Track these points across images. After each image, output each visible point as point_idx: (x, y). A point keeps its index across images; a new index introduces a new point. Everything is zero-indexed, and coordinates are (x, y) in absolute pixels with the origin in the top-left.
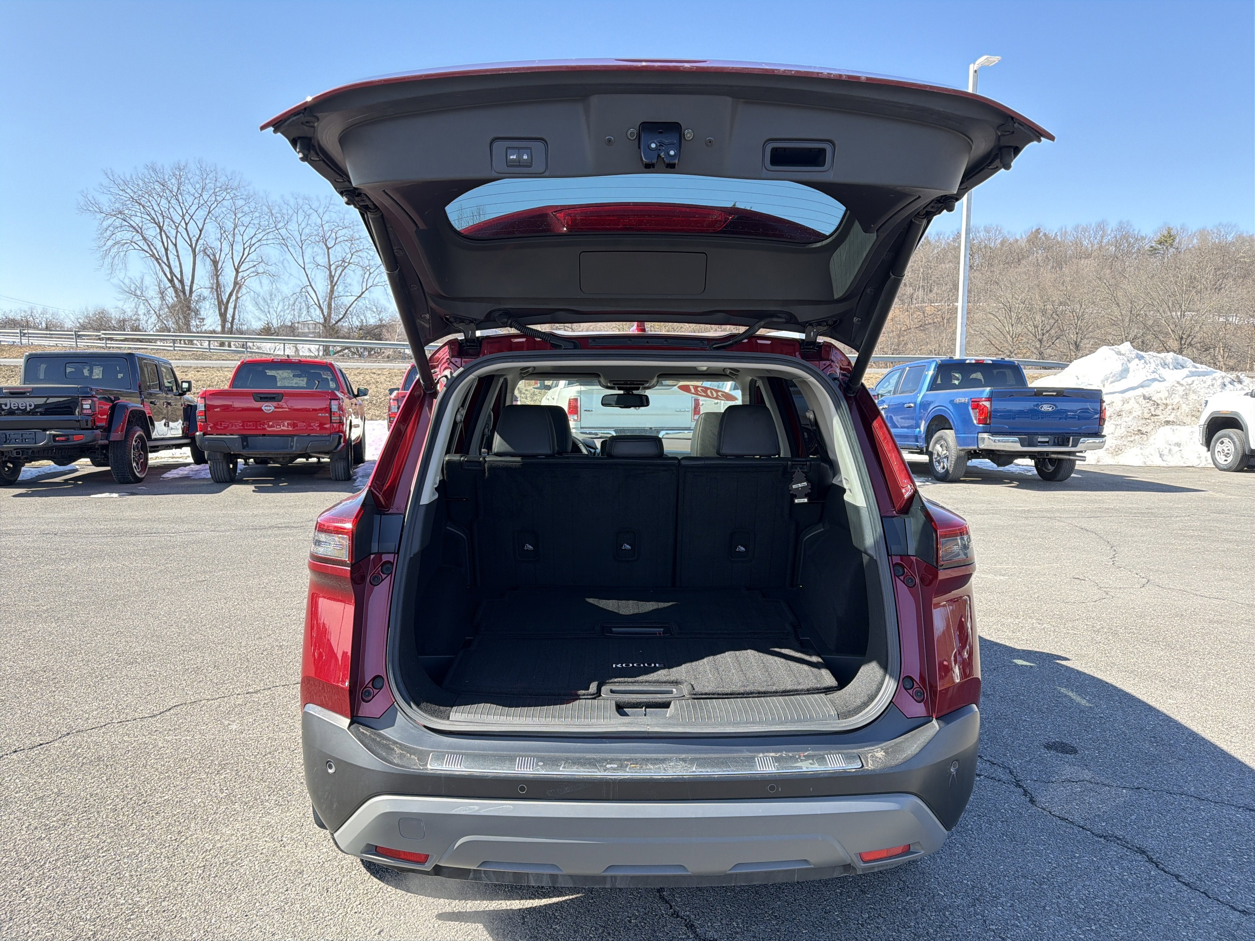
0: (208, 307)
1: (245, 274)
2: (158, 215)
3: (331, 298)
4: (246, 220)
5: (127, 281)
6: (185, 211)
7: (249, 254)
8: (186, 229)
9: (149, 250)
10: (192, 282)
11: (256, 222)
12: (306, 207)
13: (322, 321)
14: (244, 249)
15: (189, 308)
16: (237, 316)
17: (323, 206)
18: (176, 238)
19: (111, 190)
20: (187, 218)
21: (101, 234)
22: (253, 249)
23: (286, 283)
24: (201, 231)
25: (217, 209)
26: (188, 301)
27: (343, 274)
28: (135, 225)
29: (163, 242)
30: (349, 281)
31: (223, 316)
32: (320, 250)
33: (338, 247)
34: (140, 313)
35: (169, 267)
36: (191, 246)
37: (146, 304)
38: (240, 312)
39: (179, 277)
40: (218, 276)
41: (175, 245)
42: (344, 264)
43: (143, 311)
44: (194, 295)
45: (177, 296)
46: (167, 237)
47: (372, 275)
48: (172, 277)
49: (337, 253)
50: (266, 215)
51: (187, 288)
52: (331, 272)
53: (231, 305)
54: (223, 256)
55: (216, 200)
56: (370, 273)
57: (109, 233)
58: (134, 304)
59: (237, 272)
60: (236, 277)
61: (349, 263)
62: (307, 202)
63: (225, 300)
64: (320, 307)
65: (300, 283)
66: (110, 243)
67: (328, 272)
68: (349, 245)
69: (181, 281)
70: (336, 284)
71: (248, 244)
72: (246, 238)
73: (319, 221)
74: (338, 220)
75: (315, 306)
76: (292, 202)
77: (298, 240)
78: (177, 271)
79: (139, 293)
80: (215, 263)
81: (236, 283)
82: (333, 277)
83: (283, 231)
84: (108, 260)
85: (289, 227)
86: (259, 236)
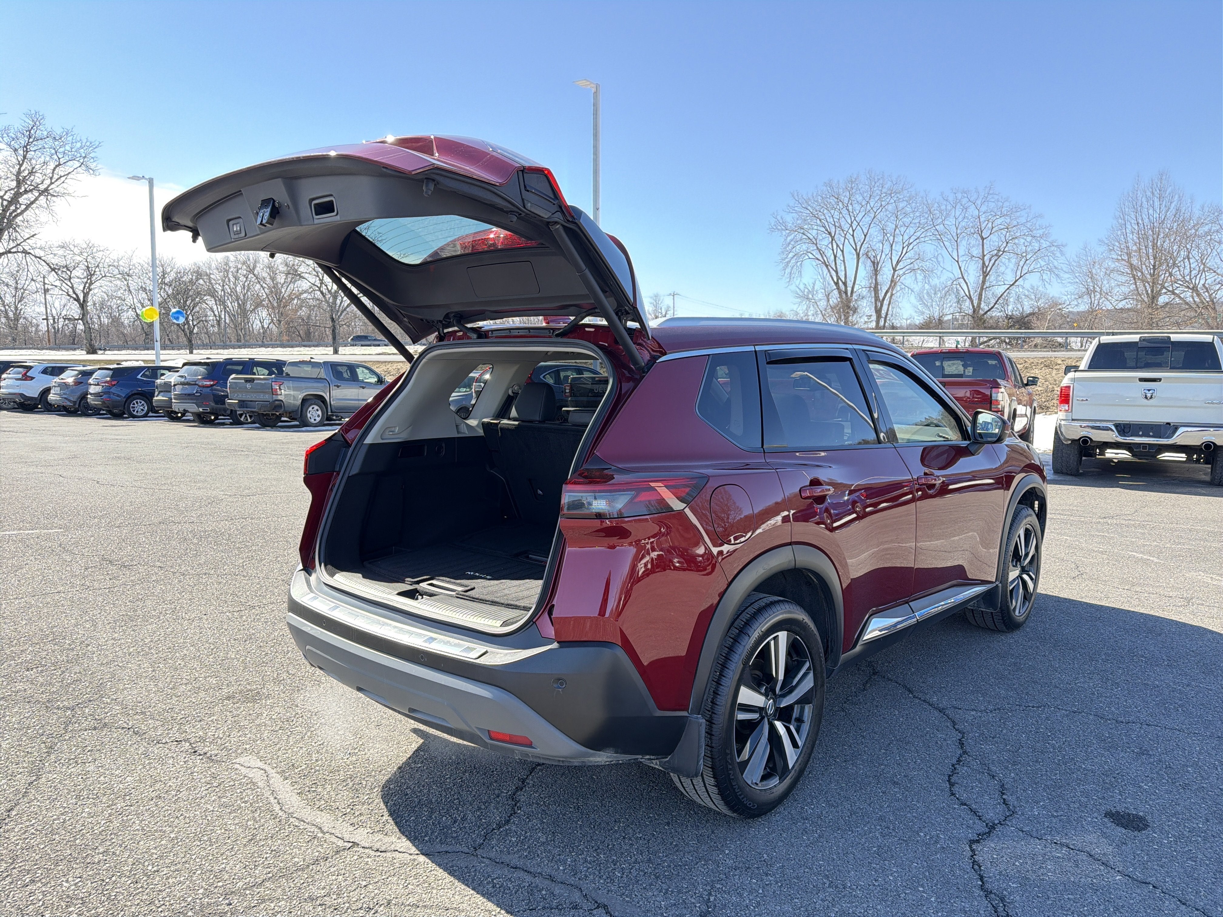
0: (865, 304)
1: (901, 272)
2: (831, 225)
3: (982, 289)
4: (907, 220)
5: (802, 287)
6: (853, 218)
7: (906, 252)
8: (853, 236)
9: (821, 259)
10: (854, 283)
11: (917, 221)
12: (964, 201)
13: (971, 312)
14: (903, 248)
15: (849, 307)
16: (890, 313)
17: (981, 197)
18: (843, 245)
19: (796, 208)
20: (855, 224)
21: (785, 248)
22: (911, 247)
23: (939, 278)
24: (865, 236)
25: (882, 214)
26: (849, 301)
27: (997, 262)
28: (811, 237)
29: (833, 250)
30: (1002, 269)
31: (878, 311)
32: (975, 240)
33: (994, 237)
34: (809, 314)
35: (837, 272)
36: (856, 250)
37: (815, 306)
38: (893, 308)
39: (843, 279)
40: (876, 275)
41: (842, 251)
42: (998, 254)
43: (812, 312)
44: (854, 295)
45: (841, 297)
46: (838, 246)
47: (1028, 262)
48: (838, 280)
49: (993, 242)
50: (926, 213)
51: (849, 289)
52: (984, 263)
53: (886, 302)
54: (883, 256)
55: (881, 205)
56: (1027, 260)
57: (791, 246)
58: (805, 306)
59: (895, 270)
60: (893, 276)
61: (1004, 252)
62: (966, 195)
63: (881, 298)
64: (970, 298)
65: (951, 276)
66: (791, 255)
67: (981, 262)
68: (1004, 233)
69: (845, 284)
70: (988, 274)
71: (907, 243)
72: (906, 237)
73: (976, 213)
74: (995, 210)
75: (966, 297)
76: (951, 198)
77: (954, 234)
78: (842, 275)
79: (810, 296)
80: (875, 264)
81: (892, 281)
82: (987, 267)
83: (940, 228)
84: (788, 270)
85: (946, 222)
86: (918, 234)
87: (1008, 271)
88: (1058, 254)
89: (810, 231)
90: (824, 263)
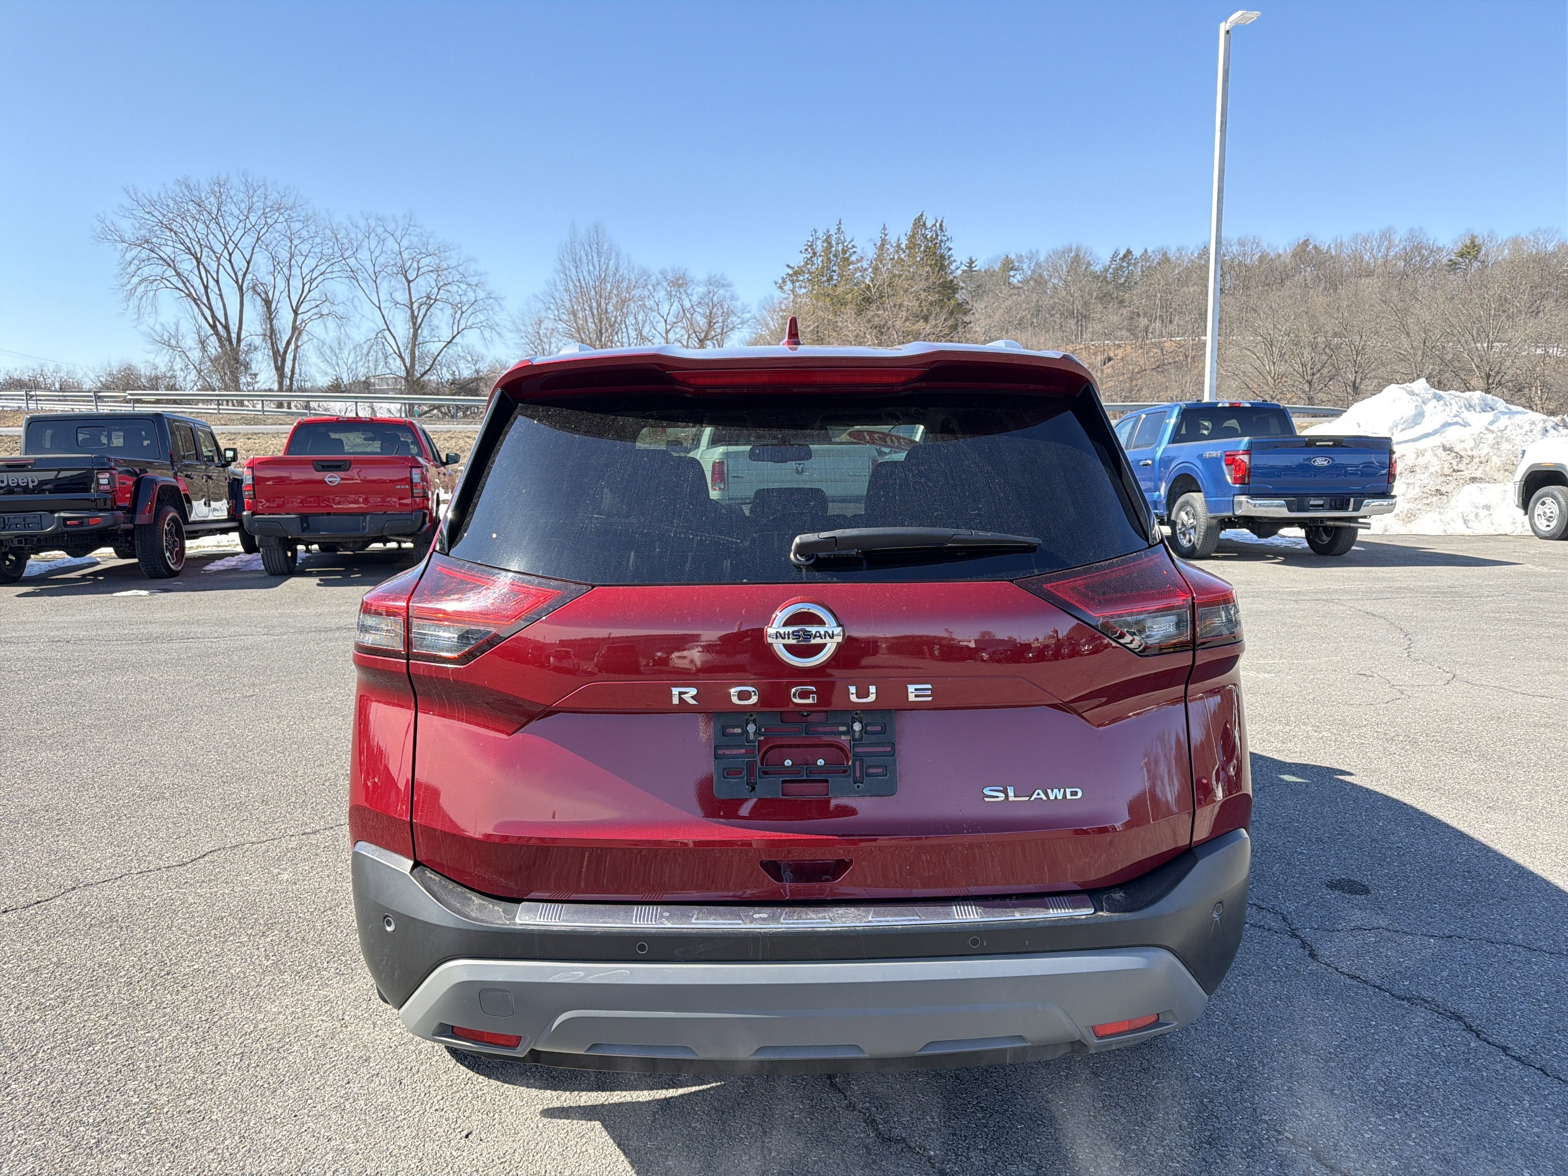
0: (260, 358)
1: (306, 317)
2: (194, 243)
3: (414, 345)
4: (305, 248)
5: (158, 328)
6: (227, 238)
7: (309, 291)
8: (230, 261)
9: (184, 289)
10: (240, 328)
11: (317, 250)
12: (380, 230)
13: (403, 374)
14: (304, 285)
15: (237, 361)
16: (297, 371)
17: (400, 228)
18: (218, 272)
19: (134, 212)
20: (231, 246)
21: (124, 269)
22: (314, 284)
23: (358, 327)
24: (248, 263)
25: (268, 234)
26: (235, 351)
27: (429, 313)
28: (165, 257)
29: (201, 278)
31: (280, 370)
32: (399, 283)
33: (420, 280)
34: (176, 368)
35: (211, 309)
36: (237, 282)
37: (183, 357)
38: (300, 365)
39: (223, 321)
40: (271, 320)
41: (217, 282)
42: (429, 302)
43: (180, 366)
44: (243, 344)
45: (222, 346)
46: (207, 271)
47: (464, 315)
48: (214, 322)
50: (330, 240)
51: (234, 336)
52: (413, 312)
53: (289, 357)
55: (266, 223)
56: (462, 313)
57: (133, 267)
58: (168, 358)
59: (296, 313)
60: (295, 321)
61: (436, 300)
62: (381, 223)
63: (281, 350)
64: (401, 356)
65: (375, 326)
66: (135, 280)
67: (409, 312)
68: (435, 276)
69: (226, 327)
70: (420, 326)
71: (308, 278)
72: (305, 271)
73: (396, 247)
74: (420, 246)
75: (395, 355)
76: (362, 224)
77: (371, 271)
78: (220, 315)
79: (173, 342)
80: (268, 303)
81: (294, 328)
82: (416, 318)
83: (352, 261)
84: (134, 302)
85: (359, 256)
86: (322, 268)
87: (443, 325)
88: (497, 308)
89: (163, 248)
90: (190, 295)
